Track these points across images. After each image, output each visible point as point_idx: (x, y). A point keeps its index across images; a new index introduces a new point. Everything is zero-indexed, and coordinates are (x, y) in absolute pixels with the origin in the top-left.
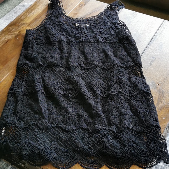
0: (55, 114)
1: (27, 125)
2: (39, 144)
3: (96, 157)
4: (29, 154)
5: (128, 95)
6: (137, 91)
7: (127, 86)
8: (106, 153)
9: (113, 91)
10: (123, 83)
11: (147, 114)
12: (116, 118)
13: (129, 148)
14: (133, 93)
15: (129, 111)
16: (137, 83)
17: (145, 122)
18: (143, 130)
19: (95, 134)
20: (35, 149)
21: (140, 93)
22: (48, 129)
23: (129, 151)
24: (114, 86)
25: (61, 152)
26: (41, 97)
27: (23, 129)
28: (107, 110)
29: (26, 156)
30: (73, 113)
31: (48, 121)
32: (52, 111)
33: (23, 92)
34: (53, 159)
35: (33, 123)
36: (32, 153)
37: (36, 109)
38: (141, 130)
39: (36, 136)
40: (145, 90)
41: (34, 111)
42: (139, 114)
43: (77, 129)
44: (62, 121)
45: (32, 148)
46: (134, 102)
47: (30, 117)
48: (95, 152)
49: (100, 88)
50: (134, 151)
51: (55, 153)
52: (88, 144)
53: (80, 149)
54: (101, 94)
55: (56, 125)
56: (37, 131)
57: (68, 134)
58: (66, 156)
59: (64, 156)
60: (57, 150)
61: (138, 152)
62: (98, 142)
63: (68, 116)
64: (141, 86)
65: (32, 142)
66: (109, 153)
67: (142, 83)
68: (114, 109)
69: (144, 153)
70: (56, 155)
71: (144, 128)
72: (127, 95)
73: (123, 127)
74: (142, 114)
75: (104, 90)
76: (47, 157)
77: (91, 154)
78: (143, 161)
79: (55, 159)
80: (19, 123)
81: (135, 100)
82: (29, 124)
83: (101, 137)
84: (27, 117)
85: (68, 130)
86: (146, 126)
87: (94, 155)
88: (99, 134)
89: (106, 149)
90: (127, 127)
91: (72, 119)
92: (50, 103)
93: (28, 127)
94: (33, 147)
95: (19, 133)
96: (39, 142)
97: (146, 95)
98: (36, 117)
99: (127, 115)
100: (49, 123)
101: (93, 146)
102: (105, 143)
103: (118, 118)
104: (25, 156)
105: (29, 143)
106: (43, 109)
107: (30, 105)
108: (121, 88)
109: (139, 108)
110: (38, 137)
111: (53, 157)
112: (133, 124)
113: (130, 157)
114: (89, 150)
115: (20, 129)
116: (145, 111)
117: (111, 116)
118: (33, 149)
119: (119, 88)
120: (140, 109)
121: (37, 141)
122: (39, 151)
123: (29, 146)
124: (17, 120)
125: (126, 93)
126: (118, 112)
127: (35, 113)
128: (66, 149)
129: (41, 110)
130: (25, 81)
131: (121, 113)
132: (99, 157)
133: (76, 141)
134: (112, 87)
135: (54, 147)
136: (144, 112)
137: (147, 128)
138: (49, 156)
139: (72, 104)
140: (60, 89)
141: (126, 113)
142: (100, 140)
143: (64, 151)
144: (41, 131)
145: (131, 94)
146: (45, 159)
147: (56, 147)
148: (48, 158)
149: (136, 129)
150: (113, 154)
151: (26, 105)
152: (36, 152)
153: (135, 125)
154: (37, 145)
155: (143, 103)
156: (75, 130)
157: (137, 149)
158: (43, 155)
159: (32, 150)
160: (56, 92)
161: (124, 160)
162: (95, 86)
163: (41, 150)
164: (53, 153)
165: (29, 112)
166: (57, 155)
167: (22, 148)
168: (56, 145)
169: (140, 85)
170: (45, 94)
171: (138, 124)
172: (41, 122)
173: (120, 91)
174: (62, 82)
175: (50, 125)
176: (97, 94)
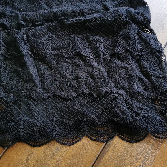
0: (49, 80)
1: (17, 97)
2: (37, 120)
3: (106, 126)
4: (27, 133)
5: (138, 53)
6: (148, 49)
7: (136, 42)
8: (118, 121)
9: (119, 50)
10: (132, 39)
11: (160, 77)
12: (124, 80)
13: (142, 117)
14: (143, 52)
15: (139, 72)
16: (148, 39)
17: (159, 87)
18: (156, 96)
19: (101, 99)
20: (34, 126)
21: (151, 51)
22: (44, 99)
23: (143, 120)
24: (120, 42)
25: (64, 125)
26: (29, 61)
27: (13, 103)
28: (113, 69)
29: (24, 136)
30: (71, 77)
31: (42, 90)
32: (44, 76)
33: (4, 55)
34: (57, 135)
35: (24, 93)
36: (31, 131)
37: (25, 77)
38: (154, 97)
39: (31, 110)
40: (158, 48)
41: (22, 79)
42: (151, 77)
43: (79, 95)
44: (59, 88)
45: (29, 126)
46: (144, 63)
47: (20, 87)
48: (105, 121)
49: (103, 43)
50: (149, 120)
51: (57, 128)
52: (95, 113)
53: (87, 119)
54: (104, 51)
55: (53, 93)
56: (31, 103)
57: (69, 103)
58: (71, 129)
59: (69, 129)
60: (59, 123)
61: (154, 122)
62: (106, 109)
63: (66, 82)
64: (152, 44)
65: (28, 118)
66: (121, 122)
67: (154, 39)
68: (121, 70)
69: (160, 123)
70: (59, 130)
71: (158, 94)
72: (136, 54)
73: (133, 91)
74: (154, 77)
75: (108, 46)
76: (49, 134)
77: (100, 124)
78: (160, 131)
79: (59, 134)
80: (7, 96)
81: (146, 60)
82: (19, 95)
83: (109, 103)
84: (15, 87)
85: (68, 98)
86: (159, 92)
87: (103, 125)
88: (106, 100)
89: (117, 117)
90: (138, 91)
91: (70, 85)
92: (40, 67)
93: (19, 100)
94: (31, 125)
95: (10, 108)
96: (36, 116)
97: (158, 55)
98: (27, 87)
99: (136, 77)
100: (44, 92)
101: (101, 115)
102: (115, 109)
103: (126, 80)
104: (22, 136)
105: (25, 120)
106: (34, 76)
107: (16, 71)
108: (129, 45)
109: (151, 70)
110: (33, 111)
111: (56, 133)
112: (144, 88)
113: (145, 126)
114: (97, 119)
115: (10, 103)
116: (158, 73)
117: (119, 78)
118: (31, 127)
119: (126, 44)
120: (152, 72)
121: (33, 115)
122: (39, 128)
123: (26, 124)
124: (4, 93)
125: (135, 51)
126: (126, 73)
127: (25, 81)
128: (70, 120)
129: (32, 77)
130: (3, 38)
131: (129, 75)
132: (110, 126)
133: (79, 110)
134: (119, 43)
135: (55, 120)
136: (157, 75)
137: (161, 95)
138: (52, 133)
139: (67, 65)
140: (50, 48)
141: (136, 75)
142: (108, 107)
143: (68, 123)
144: (36, 103)
145: (141, 52)
146: (48, 137)
147: (58, 120)
148: (51, 135)
149: (148, 95)
150: (125, 123)
151: (12, 72)
152: (35, 130)
153: (146, 90)
154: (34, 121)
155: (155, 64)
156: (77, 97)
157: (152, 118)
158: (45, 133)
159: (30, 129)
160: (46, 53)
161: (139, 130)
162: (97, 42)
163: (41, 126)
164: (55, 128)
165: (16, 80)
166: (61, 129)
167: (18, 127)
168: (57, 118)
169: (151, 42)
170: (32, 55)
171: (150, 89)
172: (34, 92)
173: (128, 49)
174: (51, 39)
175: (45, 94)
176: (98, 52)
